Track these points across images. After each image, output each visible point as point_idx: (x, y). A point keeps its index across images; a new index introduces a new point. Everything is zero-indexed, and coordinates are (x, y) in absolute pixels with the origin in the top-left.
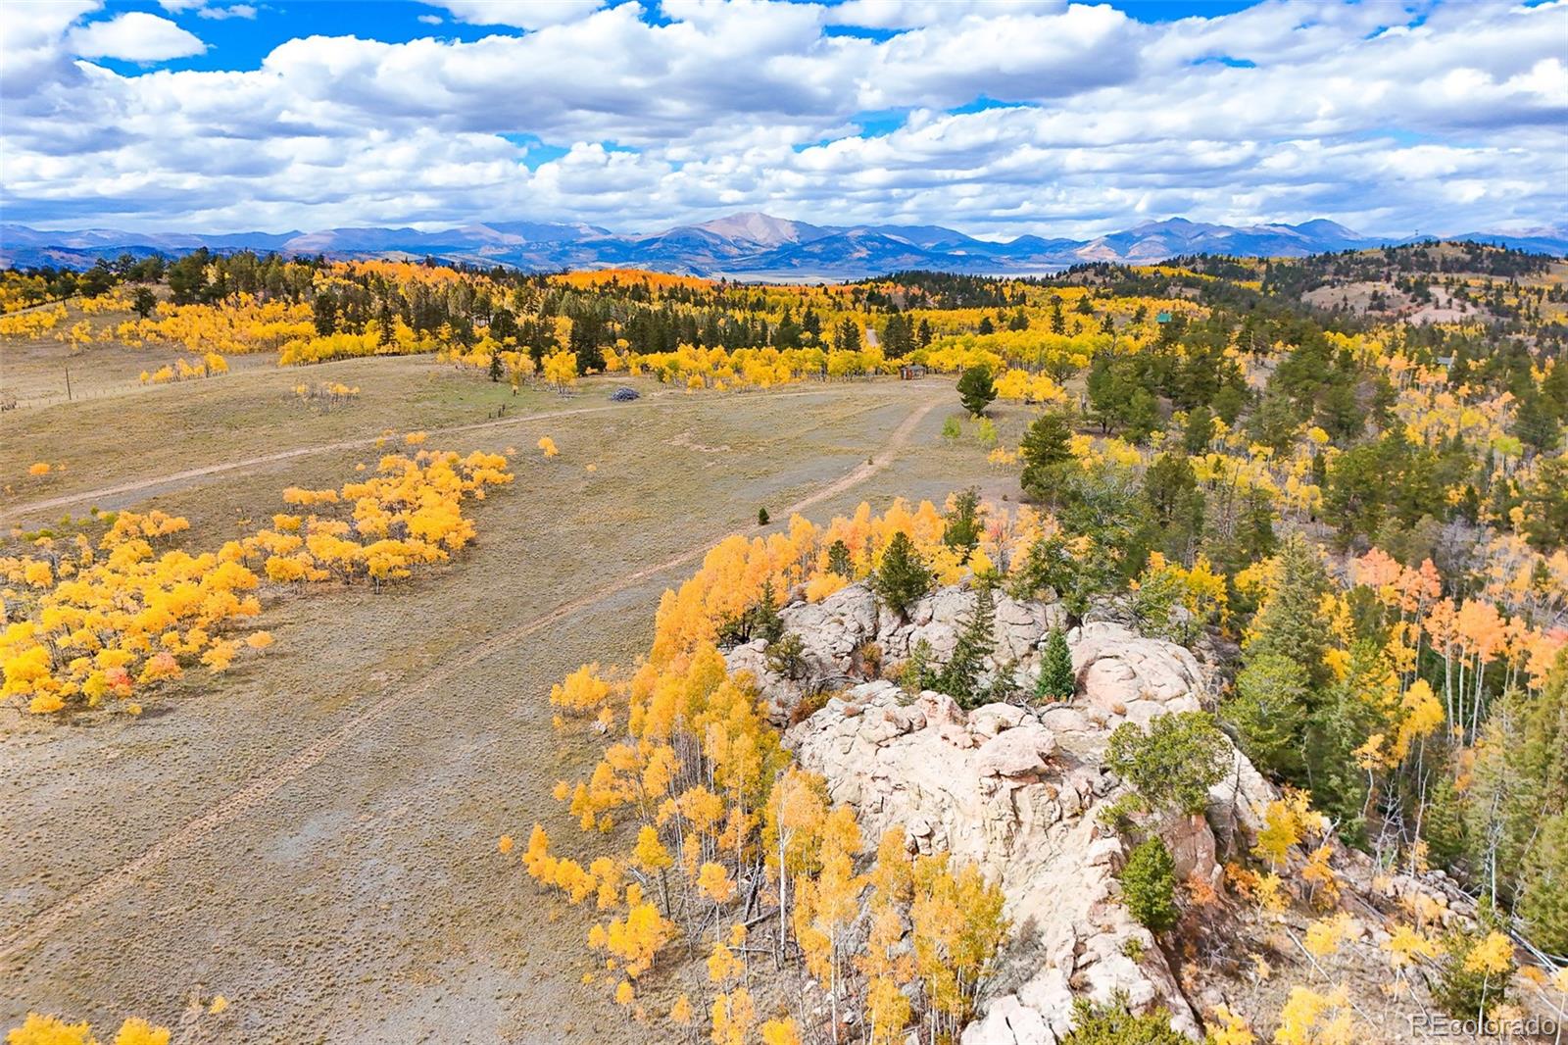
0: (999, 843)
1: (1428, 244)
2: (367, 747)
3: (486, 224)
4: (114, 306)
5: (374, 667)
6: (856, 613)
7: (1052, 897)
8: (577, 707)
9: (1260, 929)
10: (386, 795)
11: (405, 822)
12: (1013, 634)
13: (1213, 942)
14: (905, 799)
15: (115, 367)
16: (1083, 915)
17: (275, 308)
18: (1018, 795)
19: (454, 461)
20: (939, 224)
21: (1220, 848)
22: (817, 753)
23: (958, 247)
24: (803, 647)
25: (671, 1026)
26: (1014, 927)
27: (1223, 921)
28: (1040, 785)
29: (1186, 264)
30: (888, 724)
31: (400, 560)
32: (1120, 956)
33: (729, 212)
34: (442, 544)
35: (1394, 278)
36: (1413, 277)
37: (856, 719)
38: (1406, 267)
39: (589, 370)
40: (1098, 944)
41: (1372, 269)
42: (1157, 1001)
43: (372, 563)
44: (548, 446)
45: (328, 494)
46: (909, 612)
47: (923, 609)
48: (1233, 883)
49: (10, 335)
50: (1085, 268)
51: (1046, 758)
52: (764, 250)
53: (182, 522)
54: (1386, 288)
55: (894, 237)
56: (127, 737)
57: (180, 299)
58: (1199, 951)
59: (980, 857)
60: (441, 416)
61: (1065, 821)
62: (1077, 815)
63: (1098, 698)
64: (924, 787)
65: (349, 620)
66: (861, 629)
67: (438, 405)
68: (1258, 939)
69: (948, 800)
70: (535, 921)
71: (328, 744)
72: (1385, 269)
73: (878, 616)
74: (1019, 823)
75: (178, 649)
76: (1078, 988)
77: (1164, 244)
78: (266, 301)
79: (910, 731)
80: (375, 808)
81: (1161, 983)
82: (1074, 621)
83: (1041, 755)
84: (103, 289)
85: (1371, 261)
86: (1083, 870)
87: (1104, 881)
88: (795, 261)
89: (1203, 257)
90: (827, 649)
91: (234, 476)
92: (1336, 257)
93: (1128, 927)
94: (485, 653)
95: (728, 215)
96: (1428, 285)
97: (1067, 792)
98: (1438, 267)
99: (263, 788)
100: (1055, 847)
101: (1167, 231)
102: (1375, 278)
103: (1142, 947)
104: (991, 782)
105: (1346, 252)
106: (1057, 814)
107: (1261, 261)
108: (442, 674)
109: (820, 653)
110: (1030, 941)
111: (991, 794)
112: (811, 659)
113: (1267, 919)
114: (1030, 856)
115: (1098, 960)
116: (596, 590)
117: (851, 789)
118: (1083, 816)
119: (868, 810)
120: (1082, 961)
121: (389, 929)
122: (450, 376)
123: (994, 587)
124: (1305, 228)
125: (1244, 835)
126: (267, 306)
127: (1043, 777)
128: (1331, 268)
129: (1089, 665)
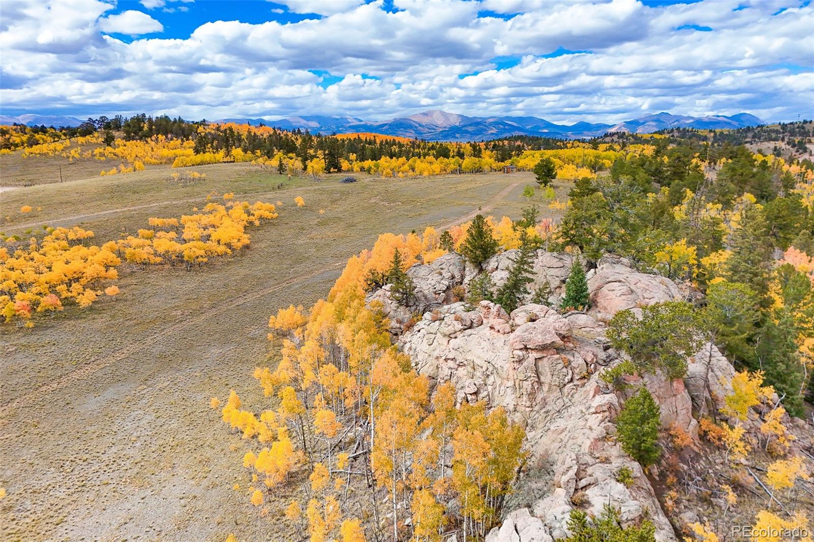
0: (525, 398)
1: (805, 122)
2: (156, 350)
3: (301, 117)
4: (94, 140)
5: (176, 308)
6: (450, 268)
7: (562, 436)
8: (284, 329)
9: (727, 468)
10: (160, 375)
11: (165, 391)
12: (549, 273)
13: (690, 475)
14: (465, 372)
15: (90, 170)
16: (586, 448)
17: (177, 142)
18: (540, 363)
19: (246, 207)
20: (535, 116)
21: (695, 409)
22: (414, 346)
23: (544, 128)
24: (415, 288)
25: (287, 522)
26: (533, 459)
27: (698, 461)
28: (557, 356)
29: (668, 133)
30: (455, 323)
31: (202, 252)
32: (613, 482)
33: (424, 110)
34: (229, 245)
35: (786, 139)
36: (797, 139)
37: (437, 323)
38: (793, 133)
39: (332, 170)
40: (597, 471)
41: (774, 135)
42: (644, 516)
43: (186, 253)
44: (300, 201)
45: (173, 221)
46: (484, 266)
47: (492, 263)
48: (706, 433)
49: (39, 154)
50: (612, 135)
51: (563, 337)
52: (441, 130)
53: (90, 233)
54: (781, 145)
55: (510, 123)
56: (23, 341)
57: (128, 138)
58: (679, 482)
59: (511, 407)
60: (247, 188)
61: (576, 382)
62: (584, 377)
63: (605, 308)
64: (477, 361)
65: (169, 284)
66: (453, 277)
67: (247, 183)
68: (725, 475)
69: (491, 369)
70: (222, 450)
71: (136, 347)
72: (781, 136)
73: (464, 269)
74: (540, 383)
75: (65, 294)
76: (579, 504)
77: (656, 126)
78: (172, 139)
79: (470, 327)
80: (149, 383)
81: (649, 503)
82: (592, 265)
83: (559, 335)
84: (90, 133)
85: (774, 131)
86: (587, 416)
87: (603, 425)
88: (457, 135)
89: (678, 129)
90: (431, 290)
91: (127, 214)
92: (753, 128)
93: (620, 460)
94: (241, 301)
95: (424, 111)
96: (805, 143)
97: (577, 361)
98: (811, 134)
99: (88, 370)
100: (567, 400)
101: (658, 119)
102: (776, 140)
103: (632, 475)
104: (520, 353)
105: (759, 126)
106: (569, 377)
107: (711, 131)
108: (214, 312)
109: (426, 292)
110: (546, 468)
111: (520, 361)
112: (420, 295)
113: (734, 461)
114: (548, 408)
115: (595, 483)
116: (312, 271)
117: (432, 368)
118: (589, 379)
119: (442, 381)
120: (583, 483)
121: (132, 452)
122: (256, 172)
123: (539, 248)
124: (734, 118)
125: (713, 402)
126: (172, 142)
127: (559, 350)
128: (750, 135)
129: (600, 288)
